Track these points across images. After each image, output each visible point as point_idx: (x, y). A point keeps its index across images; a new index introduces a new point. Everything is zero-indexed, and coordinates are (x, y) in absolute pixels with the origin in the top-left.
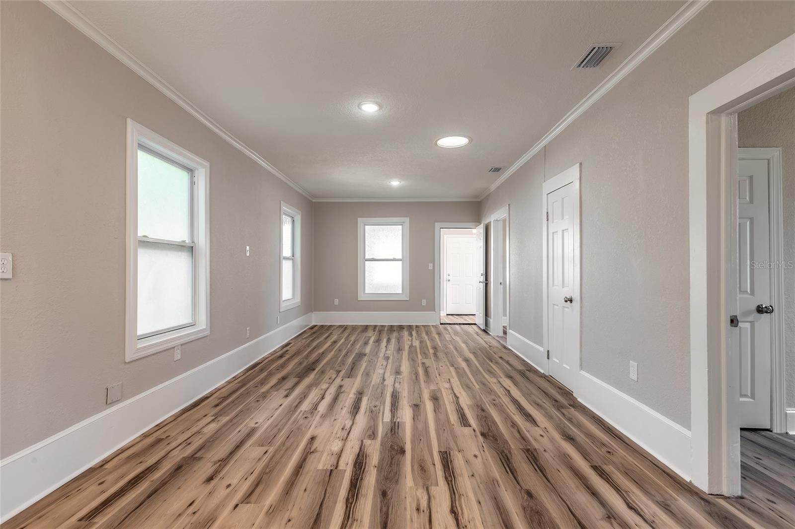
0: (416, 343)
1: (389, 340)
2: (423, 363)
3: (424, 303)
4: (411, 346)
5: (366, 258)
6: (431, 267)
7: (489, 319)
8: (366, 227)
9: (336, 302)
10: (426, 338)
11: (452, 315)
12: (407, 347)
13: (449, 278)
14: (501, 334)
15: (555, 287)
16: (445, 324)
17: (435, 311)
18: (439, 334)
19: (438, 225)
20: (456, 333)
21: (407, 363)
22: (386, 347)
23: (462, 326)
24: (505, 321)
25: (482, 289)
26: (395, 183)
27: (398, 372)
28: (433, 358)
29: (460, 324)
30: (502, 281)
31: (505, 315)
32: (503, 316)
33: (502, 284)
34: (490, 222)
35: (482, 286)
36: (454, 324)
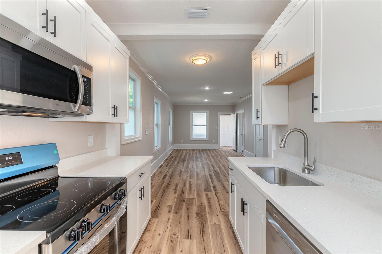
0: (213, 154)
1: (203, 154)
2: (217, 159)
3: (214, 141)
4: (212, 155)
5: (193, 125)
6: (216, 129)
7: (237, 147)
8: (193, 114)
9: (182, 141)
10: (216, 153)
11: (223, 146)
12: (211, 156)
13: (222, 132)
14: (242, 152)
15: (257, 136)
16: (221, 149)
17: (218, 144)
18: (220, 152)
19: (219, 113)
20: (226, 152)
21: (213, 159)
22: (204, 155)
23: (228, 150)
24: (243, 148)
25: (235, 137)
26: (206, 100)
27: (211, 161)
28: (220, 158)
29: (227, 149)
30: (242, 134)
31: (243, 146)
32: (242, 146)
33: (242, 135)
34: (238, 113)
35: (235, 135)
36: (225, 149)
